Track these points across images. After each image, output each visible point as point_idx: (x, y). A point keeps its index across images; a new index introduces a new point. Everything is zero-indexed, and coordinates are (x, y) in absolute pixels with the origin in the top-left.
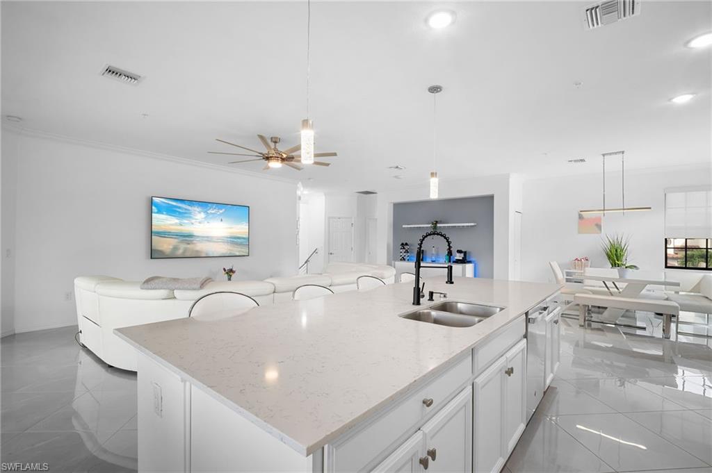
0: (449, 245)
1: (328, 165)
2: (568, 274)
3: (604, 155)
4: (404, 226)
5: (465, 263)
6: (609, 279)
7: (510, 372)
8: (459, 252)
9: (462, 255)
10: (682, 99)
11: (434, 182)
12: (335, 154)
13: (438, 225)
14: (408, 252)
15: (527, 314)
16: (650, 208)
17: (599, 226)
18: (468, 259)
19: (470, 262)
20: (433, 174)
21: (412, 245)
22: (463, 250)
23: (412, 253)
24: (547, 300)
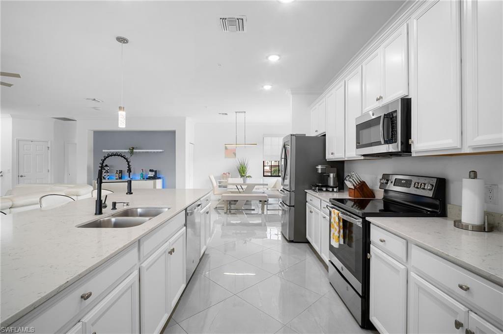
0: (128, 164)
1: (10, 85)
2: (220, 182)
3: (236, 112)
4: (104, 151)
5: (156, 179)
6: (239, 184)
7: (172, 251)
8: (151, 171)
9: (153, 173)
10: (267, 87)
11: (122, 114)
12: (18, 76)
13: (134, 151)
14: (108, 172)
15: (186, 209)
16: (256, 144)
17: (235, 154)
18: (158, 176)
19: (159, 178)
20: (120, 108)
21: (112, 166)
22: (155, 170)
23: (112, 172)
24: (201, 199)
